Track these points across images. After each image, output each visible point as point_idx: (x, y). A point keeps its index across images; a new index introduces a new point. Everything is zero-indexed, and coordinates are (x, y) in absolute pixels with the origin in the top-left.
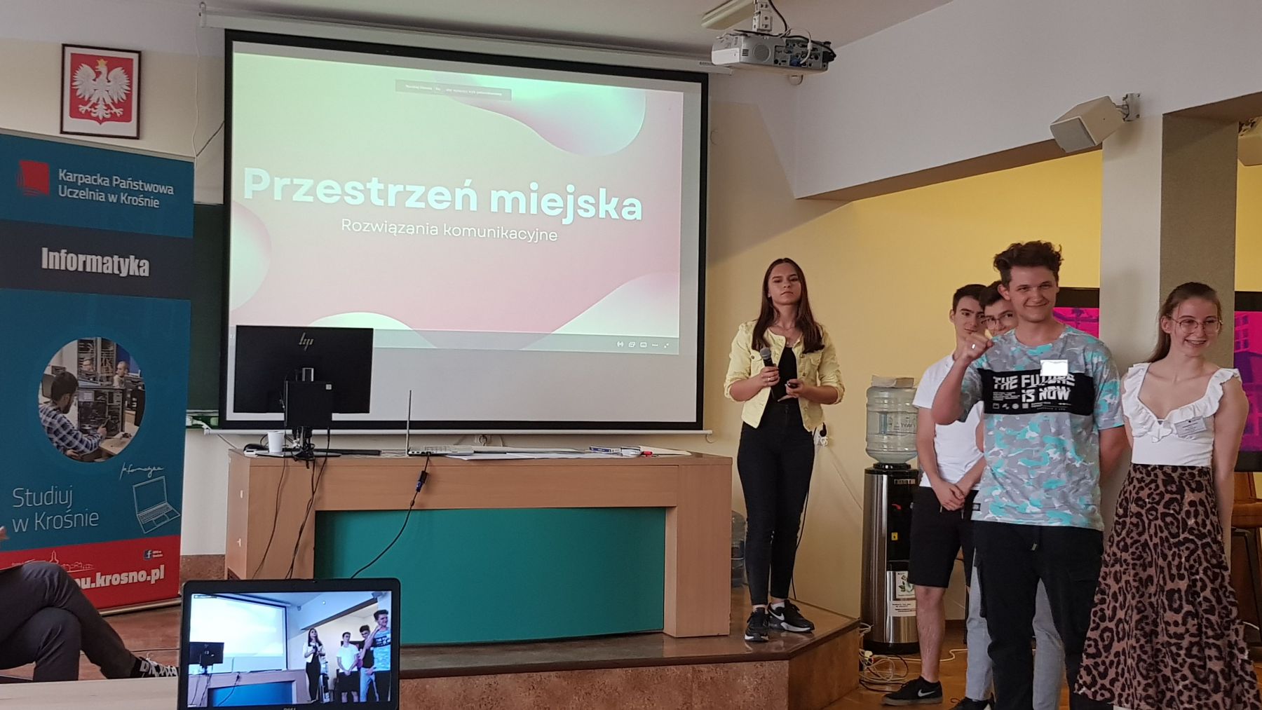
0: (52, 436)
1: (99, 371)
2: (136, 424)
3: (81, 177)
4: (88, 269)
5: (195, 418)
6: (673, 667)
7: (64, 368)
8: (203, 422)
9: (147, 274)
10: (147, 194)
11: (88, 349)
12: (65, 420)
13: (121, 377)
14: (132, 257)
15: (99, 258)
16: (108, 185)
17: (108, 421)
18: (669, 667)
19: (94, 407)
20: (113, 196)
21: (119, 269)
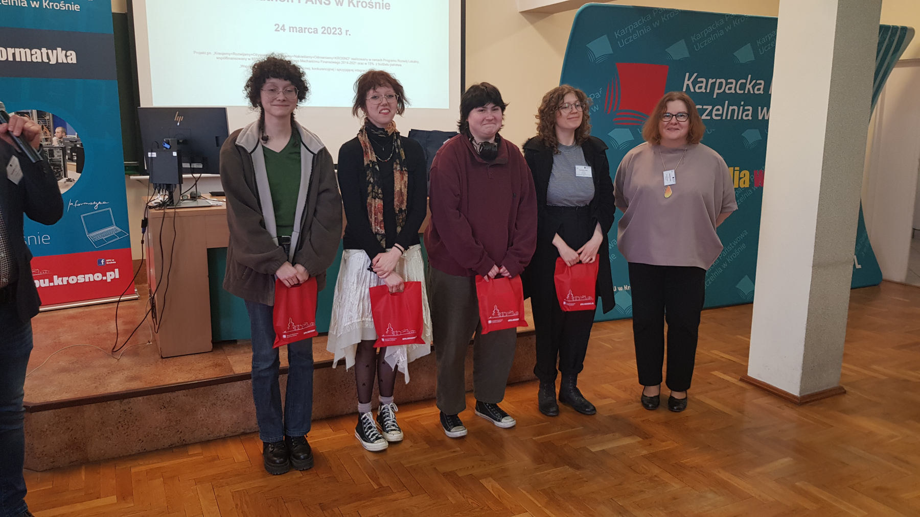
2: (77, 172)
4: (18, 59)
13: (60, 138)
15: (28, 50)
21: (48, 58)
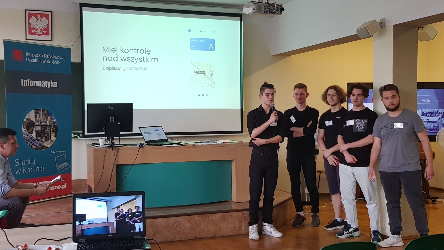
0: (27, 142)
1: (42, 120)
2: (55, 137)
3: (33, 55)
4: (37, 86)
5: (74, 134)
6: (235, 213)
7: (30, 119)
8: (78, 135)
9: (57, 87)
10: (56, 60)
11: (38, 112)
12: (31, 136)
13: (50, 121)
14: (51, 81)
15: (41, 82)
16: (42, 57)
17: (46, 136)
18: (234, 213)
19: (41, 132)
20: (44, 61)
21: (47, 85)
